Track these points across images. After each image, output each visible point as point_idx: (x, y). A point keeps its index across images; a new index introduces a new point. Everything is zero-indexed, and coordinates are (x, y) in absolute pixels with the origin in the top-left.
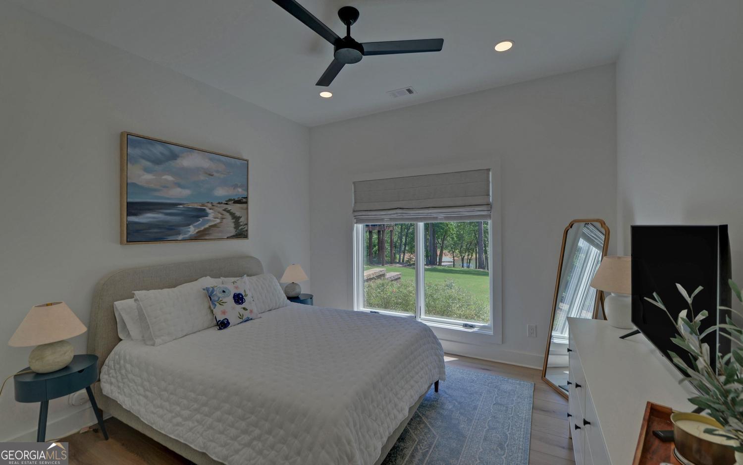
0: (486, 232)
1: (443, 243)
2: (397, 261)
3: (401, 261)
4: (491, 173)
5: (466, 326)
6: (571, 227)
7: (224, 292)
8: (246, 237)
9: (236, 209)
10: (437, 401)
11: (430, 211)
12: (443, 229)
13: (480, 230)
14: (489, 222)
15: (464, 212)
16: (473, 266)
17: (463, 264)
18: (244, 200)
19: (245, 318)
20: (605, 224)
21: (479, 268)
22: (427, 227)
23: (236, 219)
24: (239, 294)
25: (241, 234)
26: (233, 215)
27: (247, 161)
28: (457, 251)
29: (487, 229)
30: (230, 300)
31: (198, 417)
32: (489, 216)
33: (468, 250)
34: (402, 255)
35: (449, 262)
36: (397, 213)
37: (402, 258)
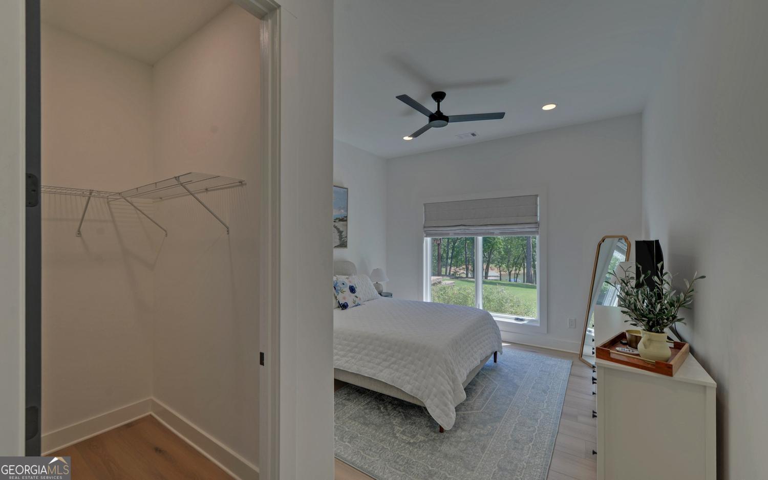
0: (534, 246)
1: (489, 257)
2: (444, 274)
3: (448, 274)
4: (538, 198)
5: (517, 319)
6: (603, 241)
7: (343, 284)
8: (346, 246)
9: (340, 225)
10: (496, 367)
11: (488, 228)
12: (490, 242)
13: (528, 245)
14: (537, 237)
15: (516, 228)
16: (520, 280)
17: (510, 278)
18: (345, 219)
19: (356, 303)
20: (627, 239)
21: (527, 282)
22: (485, 240)
23: (340, 232)
24: (353, 286)
25: (343, 245)
26: (338, 229)
27: (347, 189)
28: (504, 266)
29: (536, 244)
30: (347, 290)
31: (351, 354)
32: (537, 232)
33: (515, 264)
34: (448, 269)
35: (495, 276)
36: (460, 229)
37: (448, 271)
